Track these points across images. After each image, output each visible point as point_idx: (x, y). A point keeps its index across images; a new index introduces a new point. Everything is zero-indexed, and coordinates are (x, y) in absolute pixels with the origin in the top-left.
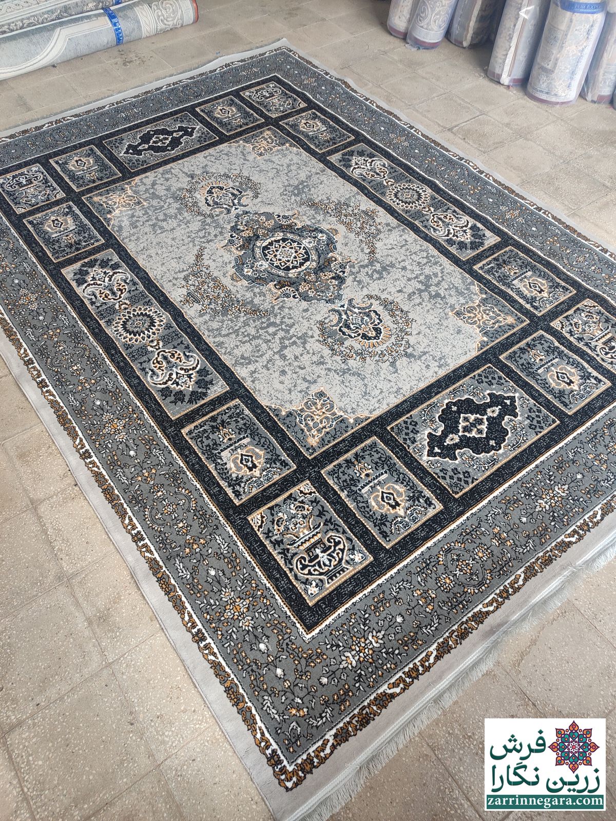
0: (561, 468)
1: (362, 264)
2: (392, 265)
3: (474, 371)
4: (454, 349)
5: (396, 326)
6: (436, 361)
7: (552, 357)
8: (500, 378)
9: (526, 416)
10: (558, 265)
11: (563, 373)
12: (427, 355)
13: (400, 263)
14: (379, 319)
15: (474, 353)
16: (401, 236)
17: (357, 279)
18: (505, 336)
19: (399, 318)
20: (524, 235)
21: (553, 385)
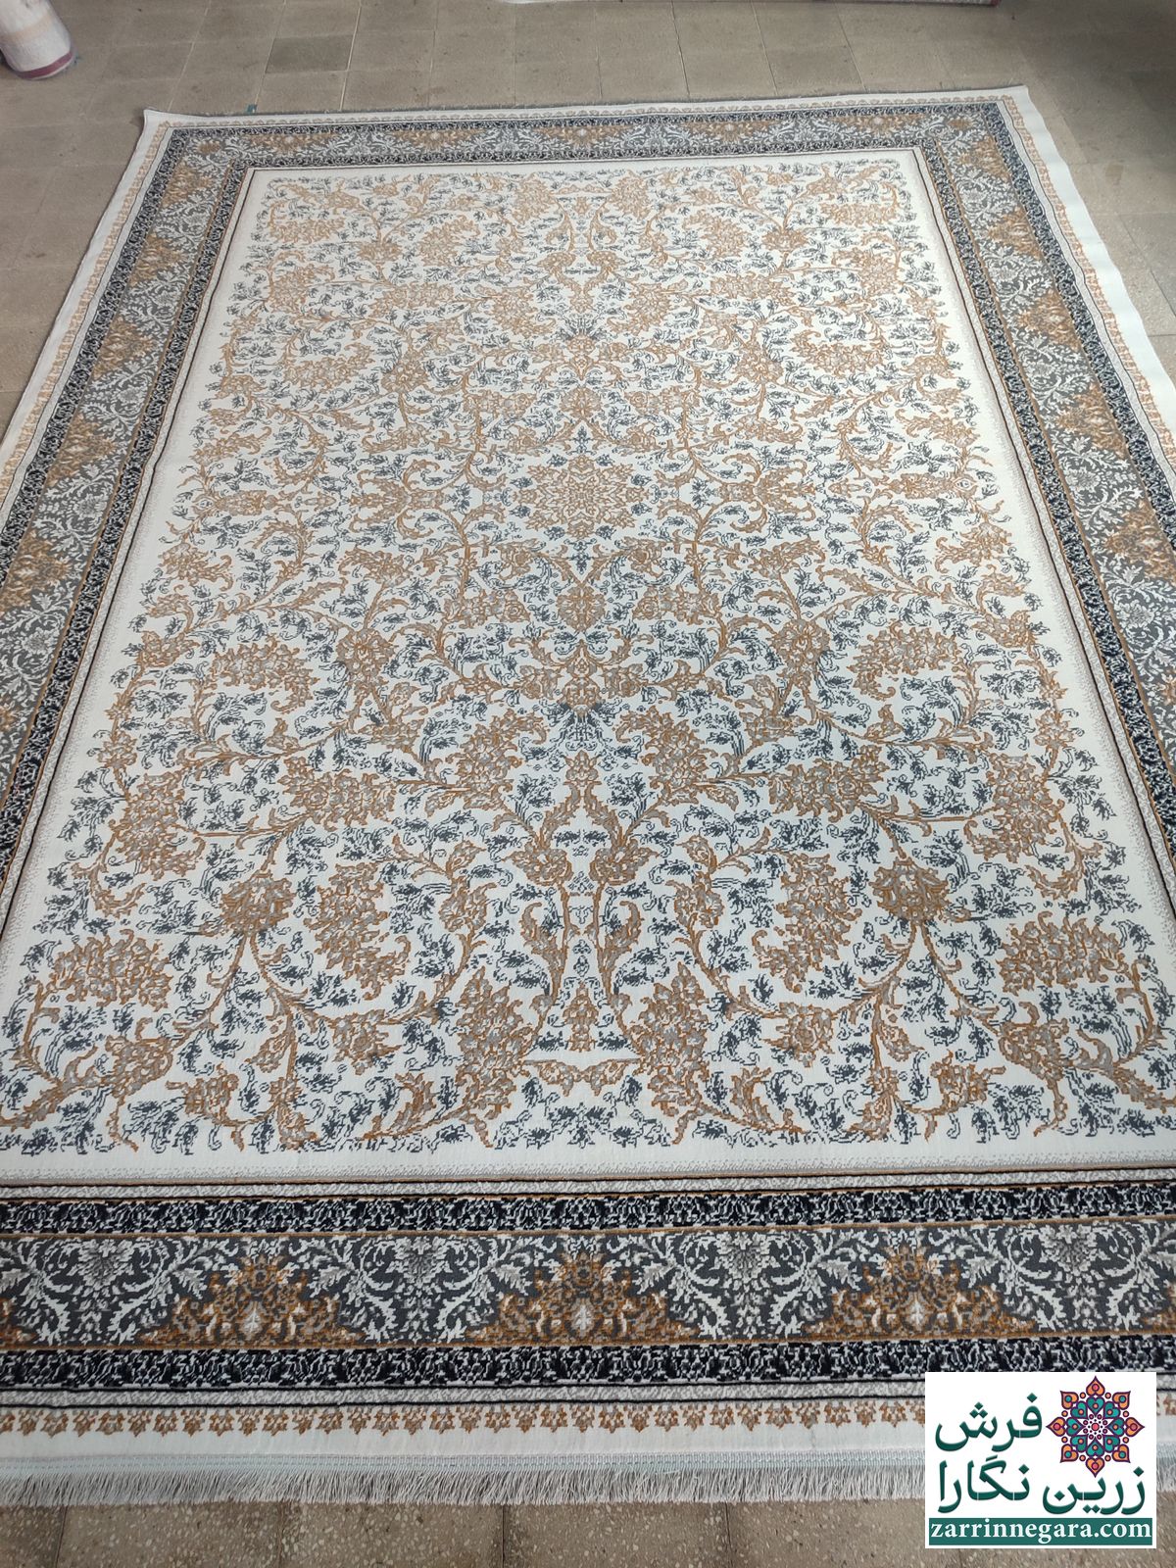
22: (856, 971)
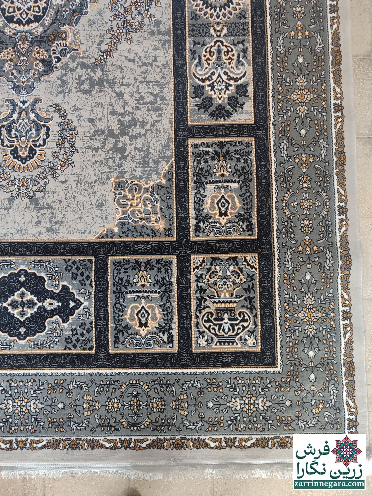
0: (54, 389)
1: (85, 61)
2: (111, 84)
3: (74, 255)
4: (78, 221)
5: (51, 159)
6: (51, 222)
7: (156, 289)
8: (88, 277)
9: (74, 327)
10: (275, 196)
11: (147, 312)
12: (49, 211)
13: (122, 85)
14: (44, 140)
15: (92, 238)
16: (155, 49)
17: (65, 78)
18: (138, 239)
19: (62, 152)
20: (283, 134)
21: (127, 316)
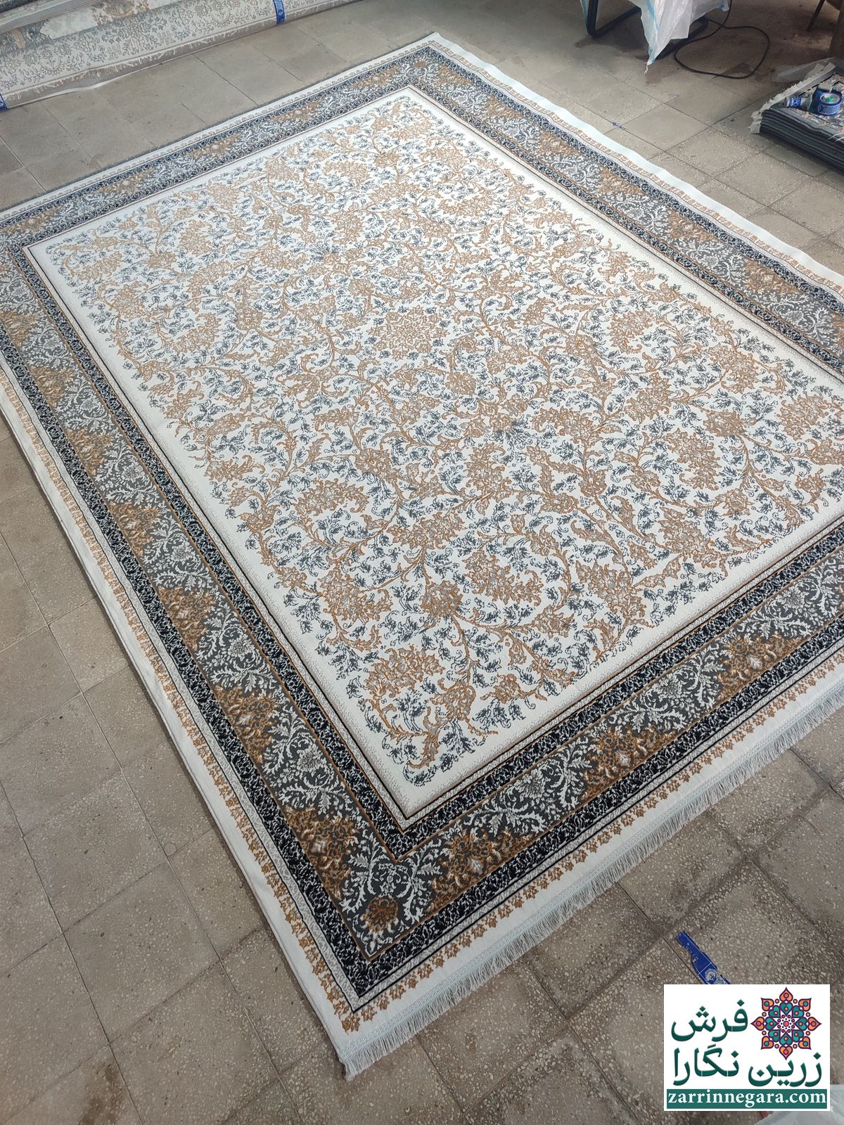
22: (733, 467)
